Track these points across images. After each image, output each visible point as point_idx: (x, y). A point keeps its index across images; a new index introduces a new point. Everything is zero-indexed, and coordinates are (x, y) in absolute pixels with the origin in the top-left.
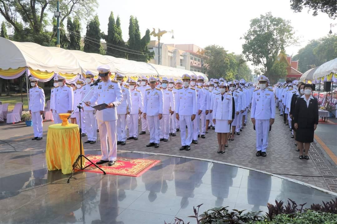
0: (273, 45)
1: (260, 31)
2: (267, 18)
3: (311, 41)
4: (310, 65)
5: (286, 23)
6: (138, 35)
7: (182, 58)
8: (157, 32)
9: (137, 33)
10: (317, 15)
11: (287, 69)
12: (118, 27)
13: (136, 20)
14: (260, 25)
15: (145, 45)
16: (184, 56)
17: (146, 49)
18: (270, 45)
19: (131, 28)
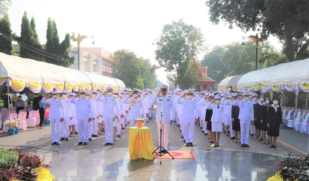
0: (184, 51)
1: (172, 37)
2: (179, 25)
3: (215, 47)
4: (216, 71)
5: (197, 31)
6: (56, 40)
7: (95, 63)
8: (76, 36)
9: (55, 36)
10: (232, 28)
11: (198, 75)
12: (33, 29)
13: (54, 22)
14: (172, 31)
15: (65, 50)
16: (96, 61)
17: (66, 54)
18: (182, 51)
19: (49, 32)
